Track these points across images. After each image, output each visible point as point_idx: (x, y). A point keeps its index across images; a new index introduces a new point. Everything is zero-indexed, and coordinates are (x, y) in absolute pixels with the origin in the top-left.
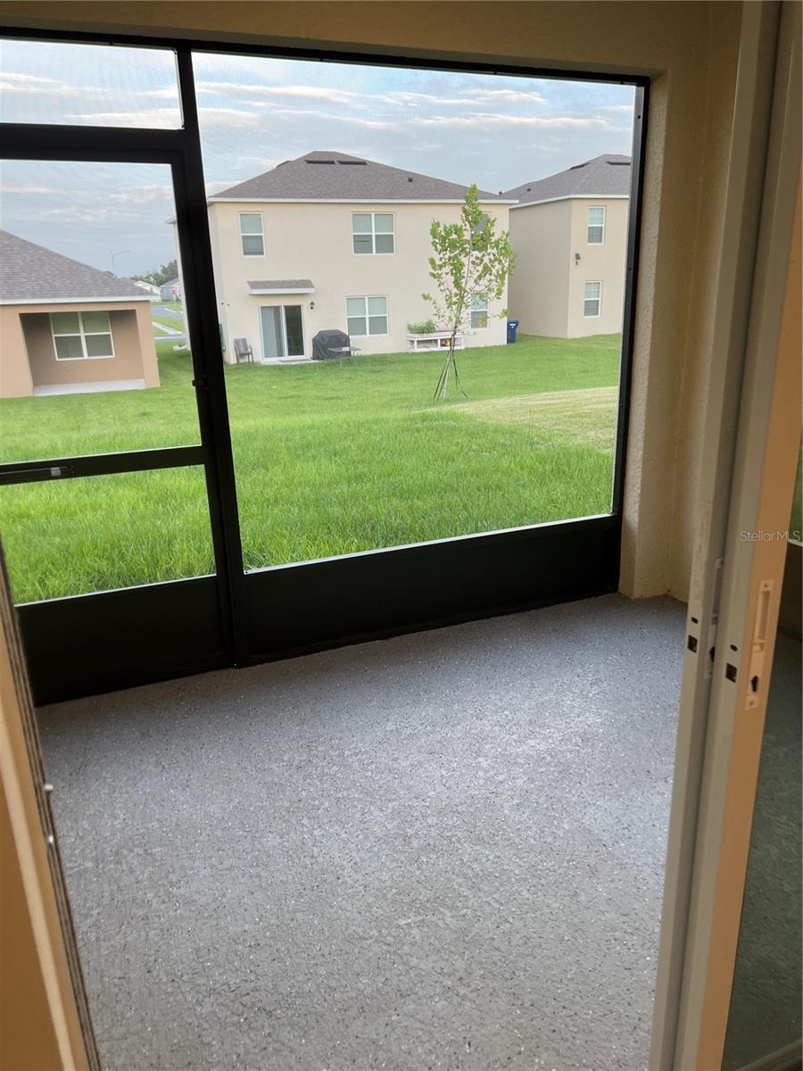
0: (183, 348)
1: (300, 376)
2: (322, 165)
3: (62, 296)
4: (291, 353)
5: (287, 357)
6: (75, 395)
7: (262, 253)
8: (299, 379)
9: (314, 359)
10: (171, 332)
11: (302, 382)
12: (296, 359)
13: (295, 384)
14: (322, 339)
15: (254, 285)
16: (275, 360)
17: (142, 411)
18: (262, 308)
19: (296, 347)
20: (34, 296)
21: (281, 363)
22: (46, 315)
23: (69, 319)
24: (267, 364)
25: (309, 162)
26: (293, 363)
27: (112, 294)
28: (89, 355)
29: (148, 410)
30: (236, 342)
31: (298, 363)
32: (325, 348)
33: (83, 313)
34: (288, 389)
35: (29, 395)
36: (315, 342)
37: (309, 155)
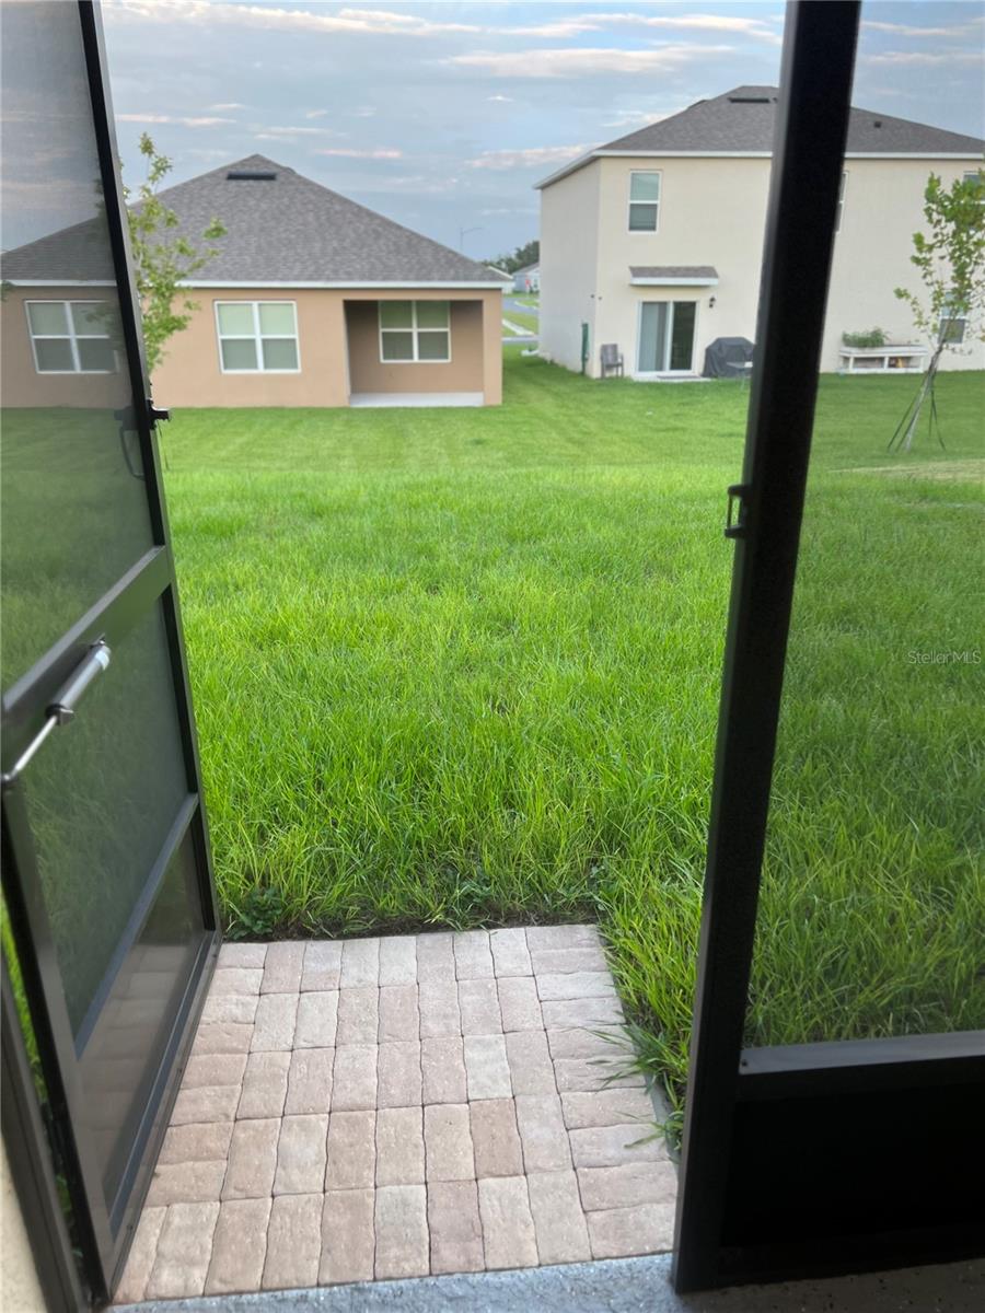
0: (534, 353)
1: (684, 400)
2: (752, 105)
3: (395, 279)
4: (674, 366)
5: (668, 372)
6: (398, 409)
7: (653, 228)
8: (683, 404)
9: (704, 375)
10: (520, 331)
11: (687, 408)
12: (680, 375)
13: (677, 411)
14: (720, 349)
15: (637, 272)
16: (651, 376)
17: (476, 437)
18: (645, 304)
19: (682, 359)
20: (362, 278)
21: (659, 380)
22: (374, 303)
23: (401, 309)
24: (640, 380)
25: (734, 101)
26: (676, 381)
27: (455, 279)
28: (420, 357)
29: (484, 436)
30: (604, 348)
31: (682, 381)
32: (722, 362)
33: (419, 303)
34: (669, 417)
35: (342, 405)
36: (710, 353)
37: (734, 92)
